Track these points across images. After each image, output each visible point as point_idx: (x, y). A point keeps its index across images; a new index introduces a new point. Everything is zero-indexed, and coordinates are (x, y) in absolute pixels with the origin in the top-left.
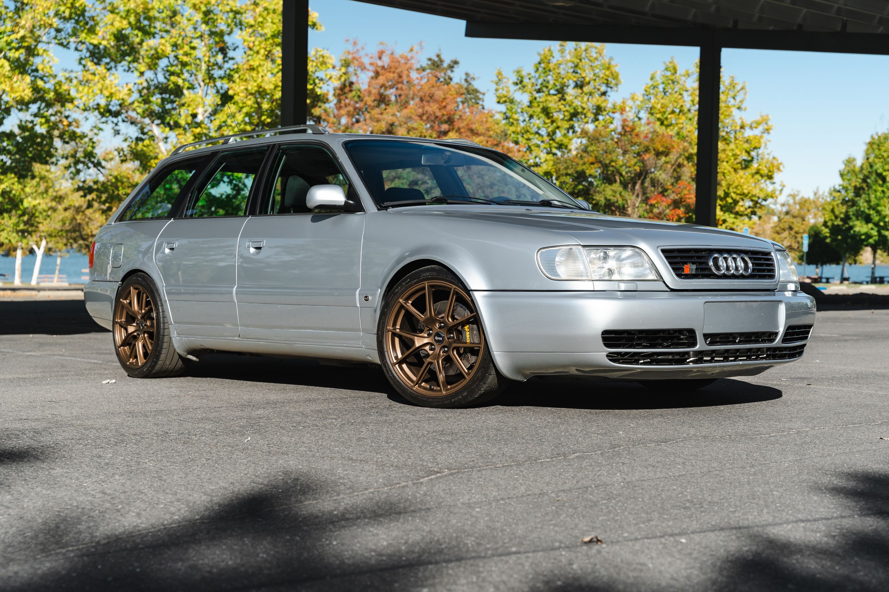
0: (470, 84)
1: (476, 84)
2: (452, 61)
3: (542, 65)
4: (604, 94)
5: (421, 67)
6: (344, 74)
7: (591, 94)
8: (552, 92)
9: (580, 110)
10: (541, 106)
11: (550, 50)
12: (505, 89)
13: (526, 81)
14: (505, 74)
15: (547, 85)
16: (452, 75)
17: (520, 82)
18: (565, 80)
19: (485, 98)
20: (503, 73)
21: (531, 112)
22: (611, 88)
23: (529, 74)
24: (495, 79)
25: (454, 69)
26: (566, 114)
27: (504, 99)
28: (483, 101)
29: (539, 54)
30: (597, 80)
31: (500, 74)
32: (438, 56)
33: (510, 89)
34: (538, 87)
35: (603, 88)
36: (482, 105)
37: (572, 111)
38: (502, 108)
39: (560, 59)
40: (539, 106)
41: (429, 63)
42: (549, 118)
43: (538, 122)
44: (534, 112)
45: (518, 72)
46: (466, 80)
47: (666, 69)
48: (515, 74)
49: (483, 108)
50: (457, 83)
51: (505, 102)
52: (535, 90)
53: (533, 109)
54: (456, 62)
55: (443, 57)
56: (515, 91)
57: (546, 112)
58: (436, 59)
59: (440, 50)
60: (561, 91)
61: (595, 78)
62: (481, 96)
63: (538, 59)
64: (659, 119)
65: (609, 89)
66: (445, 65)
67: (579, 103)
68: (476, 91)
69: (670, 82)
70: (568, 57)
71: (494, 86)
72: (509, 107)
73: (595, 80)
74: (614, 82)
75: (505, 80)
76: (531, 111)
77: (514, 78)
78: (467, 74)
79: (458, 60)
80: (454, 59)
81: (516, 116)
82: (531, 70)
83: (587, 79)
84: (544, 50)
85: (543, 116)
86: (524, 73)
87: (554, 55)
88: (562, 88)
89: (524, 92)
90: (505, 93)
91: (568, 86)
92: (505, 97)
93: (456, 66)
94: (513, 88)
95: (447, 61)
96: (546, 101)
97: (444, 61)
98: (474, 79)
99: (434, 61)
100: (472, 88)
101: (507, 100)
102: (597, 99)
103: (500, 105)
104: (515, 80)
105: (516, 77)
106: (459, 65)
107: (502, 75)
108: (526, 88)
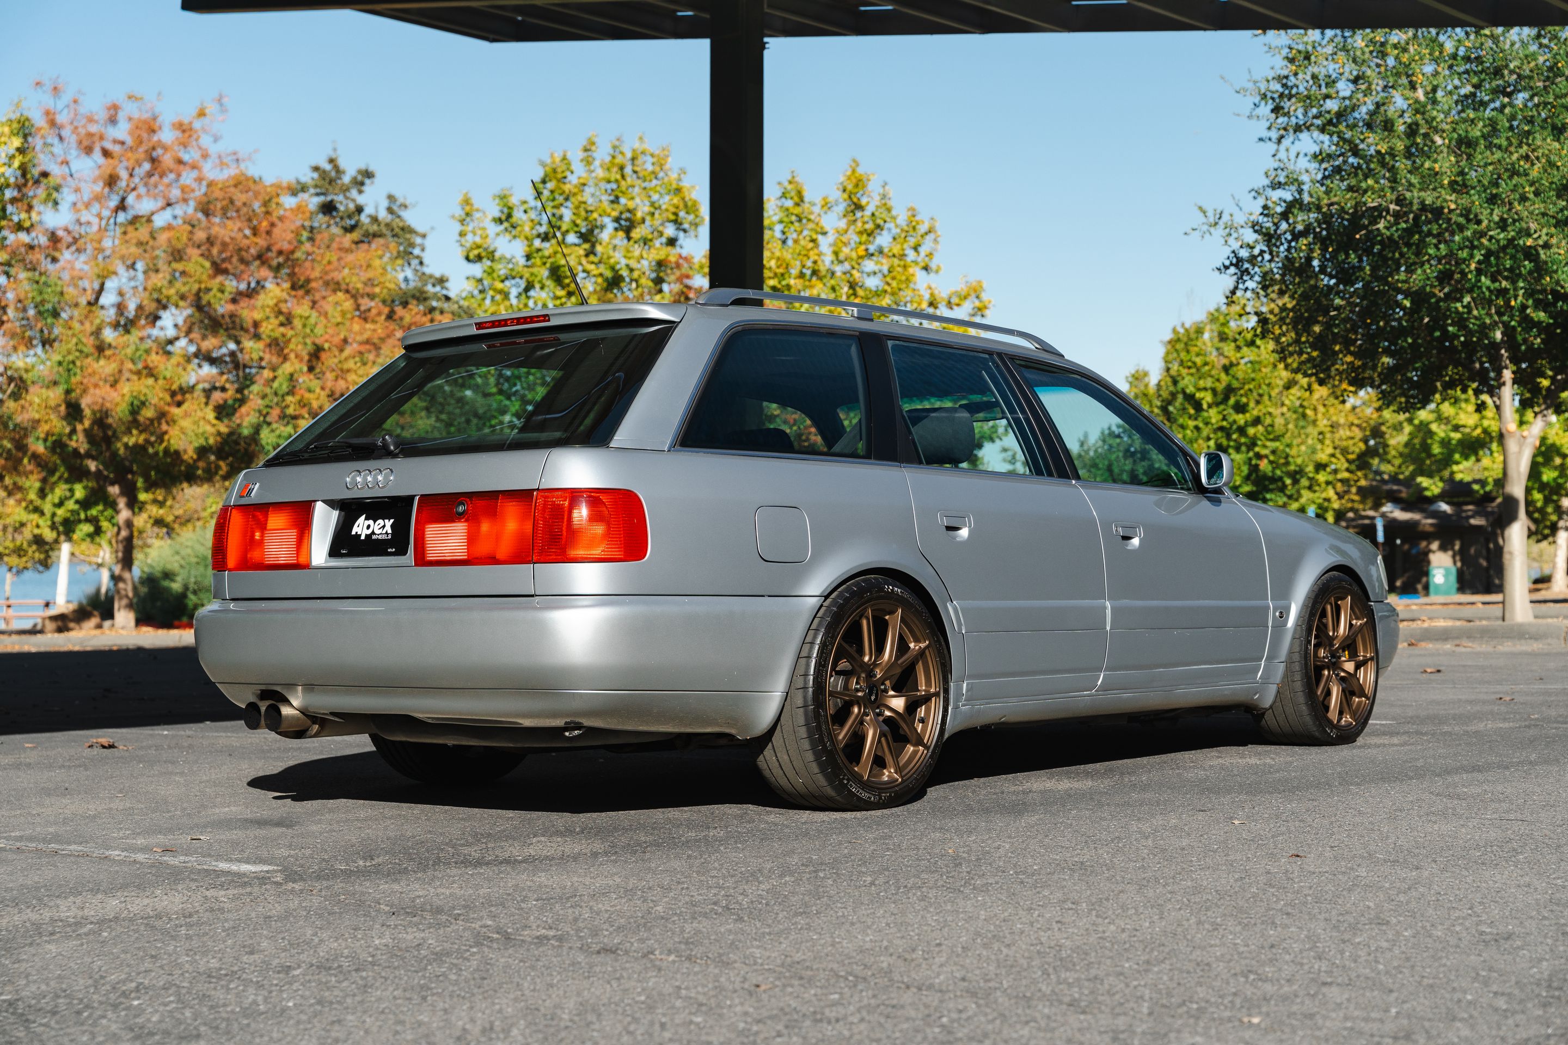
0: (399, 217)
1: (411, 218)
2: (360, 172)
3: (550, 185)
4: (672, 242)
5: (298, 182)
6: (18, 149)
7: (646, 241)
8: (572, 238)
9: (624, 273)
10: (548, 265)
11: (564, 158)
12: (479, 232)
13: (518, 215)
14: (477, 203)
15: (558, 223)
16: (361, 200)
17: (506, 218)
18: (595, 215)
19: (428, 243)
20: (473, 201)
21: (527, 276)
22: (685, 231)
23: (525, 202)
24: (459, 212)
25: (364, 188)
26: (600, 280)
27: (476, 252)
28: (423, 250)
29: (543, 164)
30: (657, 216)
31: (467, 202)
32: (331, 161)
33: (488, 231)
34: (543, 229)
35: (670, 231)
36: (418, 257)
37: (609, 274)
38: (477, 270)
39: (584, 175)
40: (544, 264)
41: (316, 175)
42: (563, 288)
43: (543, 295)
44: (532, 274)
45: (503, 197)
46: (390, 210)
47: (785, 196)
48: (497, 201)
49: (421, 263)
50: (370, 216)
51: (479, 258)
52: (539, 236)
53: (535, 270)
54: (368, 174)
55: (342, 164)
56: (498, 234)
57: (557, 274)
58: (328, 167)
59: (335, 150)
60: (588, 237)
61: (652, 210)
62: (418, 240)
63: (540, 173)
65: (681, 234)
66: (346, 179)
67: (624, 262)
68: (412, 231)
69: (794, 218)
71: (458, 227)
72: (486, 268)
73: (653, 214)
74: (691, 217)
75: (477, 215)
76: (527, 274)
77: (494, 210)
78: (391, 198)
79: (371, 169)
80: (364, 167)
81: (499, 286)
82: (529, 194)
83: (639, 215)
84: (552, 156)
85: (550, 283)
86: (514, 200)
87: (573, 167)
88: (591, 231)
89: (515, 237)
90: (478, 240)
91: (602, 227)
92: (478, 247)
93: (367, 181)
94: (493, 229)
95: (350, 171)
96: (556, 253)
97: (344, 172)
98: (406, 207)
99: (324, 171)
100: (401, 224)
101: (483, 254)
102: (658, 251)
103: (471, 266)
104: (497, 214)
105: (498, 208)
106: (376, 180)
107: (472, 205)
108: (519, 229)
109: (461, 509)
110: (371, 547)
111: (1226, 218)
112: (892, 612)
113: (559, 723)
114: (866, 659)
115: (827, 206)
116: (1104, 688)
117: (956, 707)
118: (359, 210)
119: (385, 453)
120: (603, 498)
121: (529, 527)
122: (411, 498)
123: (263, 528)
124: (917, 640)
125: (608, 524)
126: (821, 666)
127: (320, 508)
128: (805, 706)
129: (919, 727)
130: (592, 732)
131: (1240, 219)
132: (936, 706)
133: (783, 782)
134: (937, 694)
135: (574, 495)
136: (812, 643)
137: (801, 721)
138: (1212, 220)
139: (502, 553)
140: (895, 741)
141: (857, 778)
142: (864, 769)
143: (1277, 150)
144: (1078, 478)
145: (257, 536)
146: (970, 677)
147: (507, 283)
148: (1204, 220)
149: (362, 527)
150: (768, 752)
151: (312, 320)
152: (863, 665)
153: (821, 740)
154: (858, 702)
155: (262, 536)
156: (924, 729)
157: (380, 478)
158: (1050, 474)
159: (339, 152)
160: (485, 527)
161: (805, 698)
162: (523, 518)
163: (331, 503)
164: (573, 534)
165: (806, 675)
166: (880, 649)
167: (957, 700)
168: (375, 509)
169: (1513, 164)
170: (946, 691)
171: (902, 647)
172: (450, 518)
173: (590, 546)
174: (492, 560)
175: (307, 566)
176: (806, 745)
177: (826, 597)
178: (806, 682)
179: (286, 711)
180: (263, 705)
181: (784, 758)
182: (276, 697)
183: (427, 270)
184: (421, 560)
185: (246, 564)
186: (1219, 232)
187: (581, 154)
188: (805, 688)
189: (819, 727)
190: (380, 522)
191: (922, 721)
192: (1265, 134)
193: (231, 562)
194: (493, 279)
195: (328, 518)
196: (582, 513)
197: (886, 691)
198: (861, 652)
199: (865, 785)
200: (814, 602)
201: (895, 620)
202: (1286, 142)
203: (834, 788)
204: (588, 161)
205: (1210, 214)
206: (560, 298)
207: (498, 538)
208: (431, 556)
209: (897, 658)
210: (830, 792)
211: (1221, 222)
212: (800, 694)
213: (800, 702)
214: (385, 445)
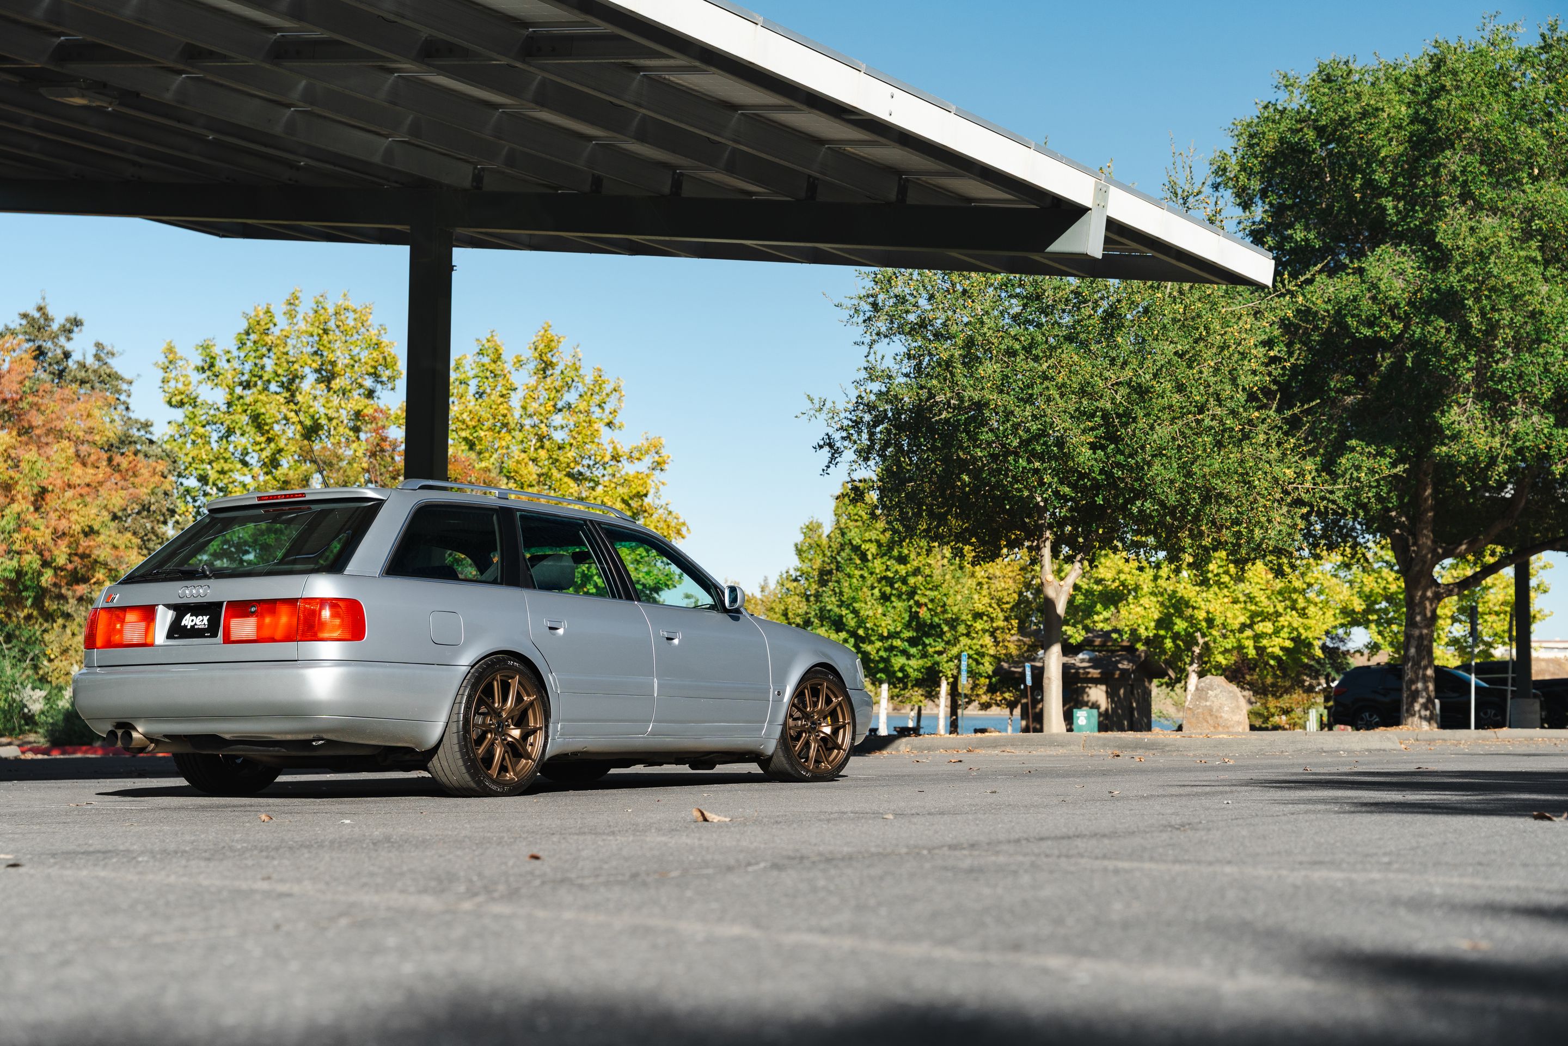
0: (106, 364)
1: (116, 365)
2: (67, 320)
3: (253, 337)
4: (370, 394)
5: (7, 328)
7: (345, 392)
8: (273, 387)
9: (323, 421)
10: (249, 412)
11: (268, 312)
12: (182, 379)
13: (221, 364)
14: (180, 351)
15: (260, 373)
16: (69, 346)
17: (209, 367)
18: (296, 366)
19: (133, 389)
20: (176, 350)
21: (228, 422)
22: (381, 382)
23: (228, 352)
24: (162, 360)
25: (72, 335)
26: (299, 427)
27: (179, 398)
28: (129, 396)
29: (246, 315)
30: (356, 368)
31: (170, 350)
32: (40, 309)
33: (191, 379)
34: (244, 378)
35: (368, 383)
36: (124, 403)
37: (308, 422)
38: (178, 415)
39: (287, 327)
40: (245, 411)
41: (24, 322)
42: (263, 435)
43: (243, 440)
44: (233, 421)
45: (205, 348)
46: (97, 357)
47: (480, 353)
48: (200, 350)
49: (127, 409)
50: (78, 363)
51: (181, 404)
52: (240, 384)
53: (236, 417)
54: (77, 323)
55: (51, 312)
56: (200, 382)
57: (258, 421)
58: (37, 315)
59: (44, 298)
60: (289, 386)
61: (352, 362)
62: (125, 387)
63: (244, 325)
64: (465, 439)
65: (379, 386)
66: (55, 326)
67: (322, 411)
68: (118, 377)
69: (488, 374)
70: (302, 326)
71: (161, 374)
72: (187, 413)
73: (353, 366)
74: (388, 373)
75: (181, 363)
76: (228, 420)
77: (198, 359)
78: (98, 345)
79: (79, 318)
80: (72, 316)
81: (201, 430)
82: (233, 346)
83: (340, 366)
84: (255, 309)
85: (251, 430)
86: (216, 350)
87: (275, 320)
88: (292, 381)
89: (217, 385)
90: (180, 386)
91: (303, 377)
92: (181, 393)
93: (76, 329)
94: (195, 377)
95: (59, 319)
96: (256, 402)
97: (53, 320)
98: (113, 354)
99: (34, 319)
100: (108, 371)
101: (186, 400)
102: (357, 401)
103: (173, 410)
104: (200, 363)
105: (200, 358)
106: (83, 328)
107: (175, 353)
108: (221, 377)
109: (253, 609)
110: (194, 633)
111: (829, 404)
112: (513, 678)
113: (311, 737)
114: (496, 705)
115: (520, 363)
116: (653, 734)
117: (553, 739)
118: (67, 355)
119: (204, 576)
120: (340, 603)
121: (295, 620)
122: (222, 603)
123: (122, 621)
124: (529, 695)
125: (343, 621)
126: (468, 708)
127: (161, 610)
128: (458, 732)
129: (529, 749)
130: (329, 743)
131: (840, 406)
132: (540, 737)
133: (444, 779)
134: (540, 729)
135: (323, 602)
136: (463, 695)
137: (455, 741)
138: (817, 406)
139: (279, 634)
140: (514, 756)
141: (490, 777)
142: (494, 772)
143: (869, 353)
144: (639, 600)
145: (118, 626)
146: (562, 721)
147: (208, 428)
148: (811, 406)
149: (188, 621)
150: (435, 759)
151: (39, 465)
152: (494, 710)
153: (467, 752)
154: (491, 732)
155: (122, 626)
156: (532, 750)
157: (201, 591)
158: (620, 598)
159: (47, 301)
160: (268, 620)
161: (458, 727)
162: (292, 615)
163: (168, 606)
164: (322, 625)
165: (459, 713)
166: (505, 700)
167: (554, 734)
168: (197, 609)
169: (1044, 372)
170: (547, 727)
171: (519, 699)
172: (247, 615)
173: (332, 631)
174: (272, 640)
175: (152, 645)
176: (458, 755)
177: (472, 667)
178: (458, 718)
179: (135, 735)
180: (120, 733)
181: (445, 764)
182: (127, 727)
183: (133, 416)
184: (227, 640)
185: (109, 644)
186: (823, 416)
187: (285, 308)
188: (458, 721)
189: (466, 745)
190: (200, 617)
191: (531, 745)
192: (859, 339)
193: (99, 643)
194: (195, 424)
195: (165, 615)
196: (326, 613)
197: (509, 726)
198: (494, 702)
199: (494, 782)
200: (465, 669)
201: (515, 683)
202: (875, 347)
203: (475, 782)
204: (291, 315)
205: (816, 401)
206: (260, 444)
207: (276, 626)
208: (233, 638)
209: (516, 705)
210: (473, 785)
211: (824, 408)
212: (455, 725)
213: (455, 730)
214: (204, 571)
